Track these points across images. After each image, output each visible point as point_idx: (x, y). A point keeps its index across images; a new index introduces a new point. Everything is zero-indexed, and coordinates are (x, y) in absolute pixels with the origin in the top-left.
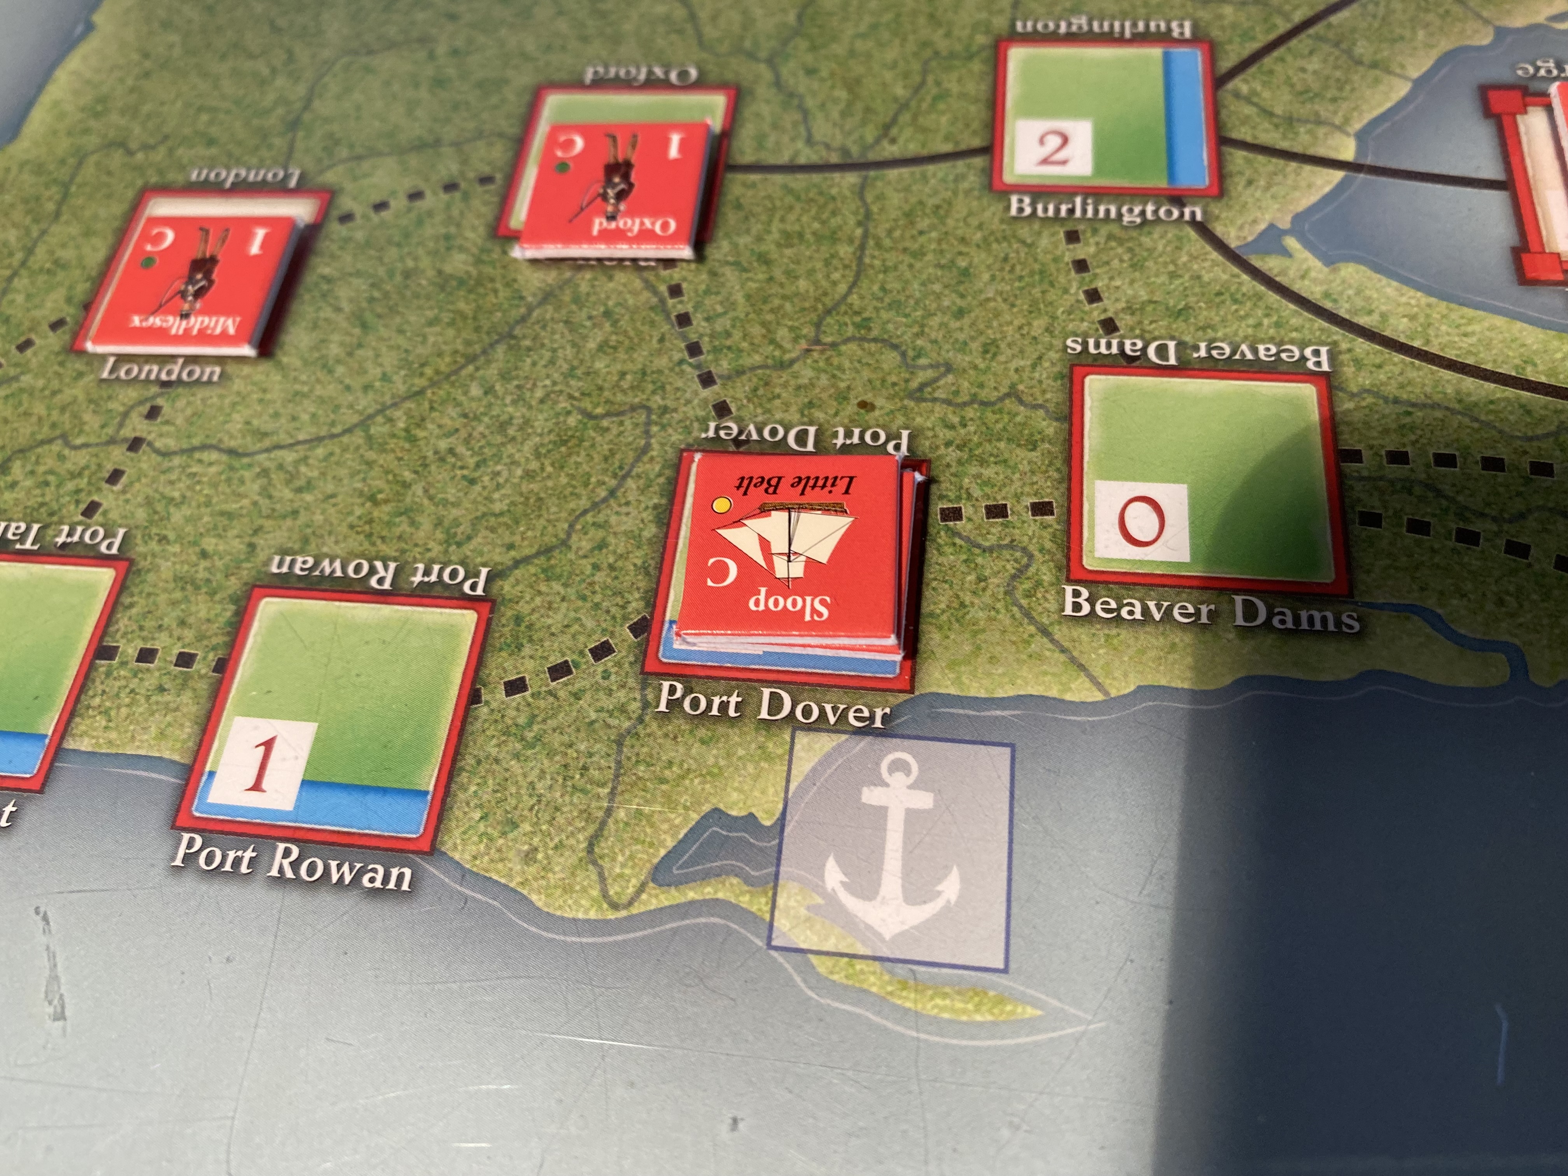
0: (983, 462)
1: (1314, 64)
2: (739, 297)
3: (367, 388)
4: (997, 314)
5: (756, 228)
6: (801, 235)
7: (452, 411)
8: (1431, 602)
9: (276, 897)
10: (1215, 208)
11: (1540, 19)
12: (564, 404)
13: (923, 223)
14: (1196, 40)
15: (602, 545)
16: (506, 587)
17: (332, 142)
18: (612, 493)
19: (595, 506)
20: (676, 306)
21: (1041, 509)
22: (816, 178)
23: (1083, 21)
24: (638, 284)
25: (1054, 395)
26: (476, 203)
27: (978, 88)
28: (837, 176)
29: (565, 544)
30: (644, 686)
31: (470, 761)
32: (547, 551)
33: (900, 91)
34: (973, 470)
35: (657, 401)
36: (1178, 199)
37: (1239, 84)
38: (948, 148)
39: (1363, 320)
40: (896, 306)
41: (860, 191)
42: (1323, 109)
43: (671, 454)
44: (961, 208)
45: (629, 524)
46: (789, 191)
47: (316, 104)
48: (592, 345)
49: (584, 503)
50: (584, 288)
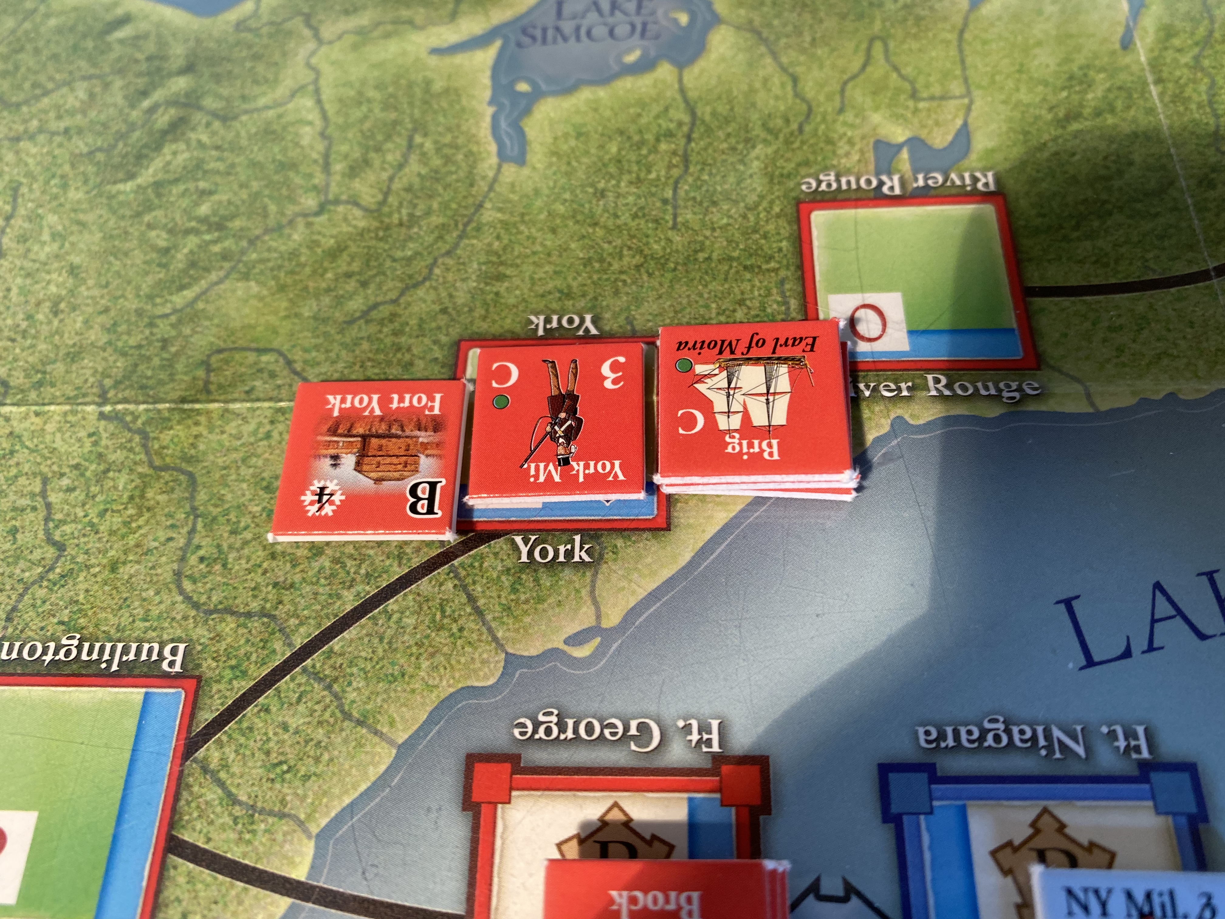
11: (559, 640)
14: (187, 674)
23: (73, 644)
37: (211, 752)
42: (290, 794)
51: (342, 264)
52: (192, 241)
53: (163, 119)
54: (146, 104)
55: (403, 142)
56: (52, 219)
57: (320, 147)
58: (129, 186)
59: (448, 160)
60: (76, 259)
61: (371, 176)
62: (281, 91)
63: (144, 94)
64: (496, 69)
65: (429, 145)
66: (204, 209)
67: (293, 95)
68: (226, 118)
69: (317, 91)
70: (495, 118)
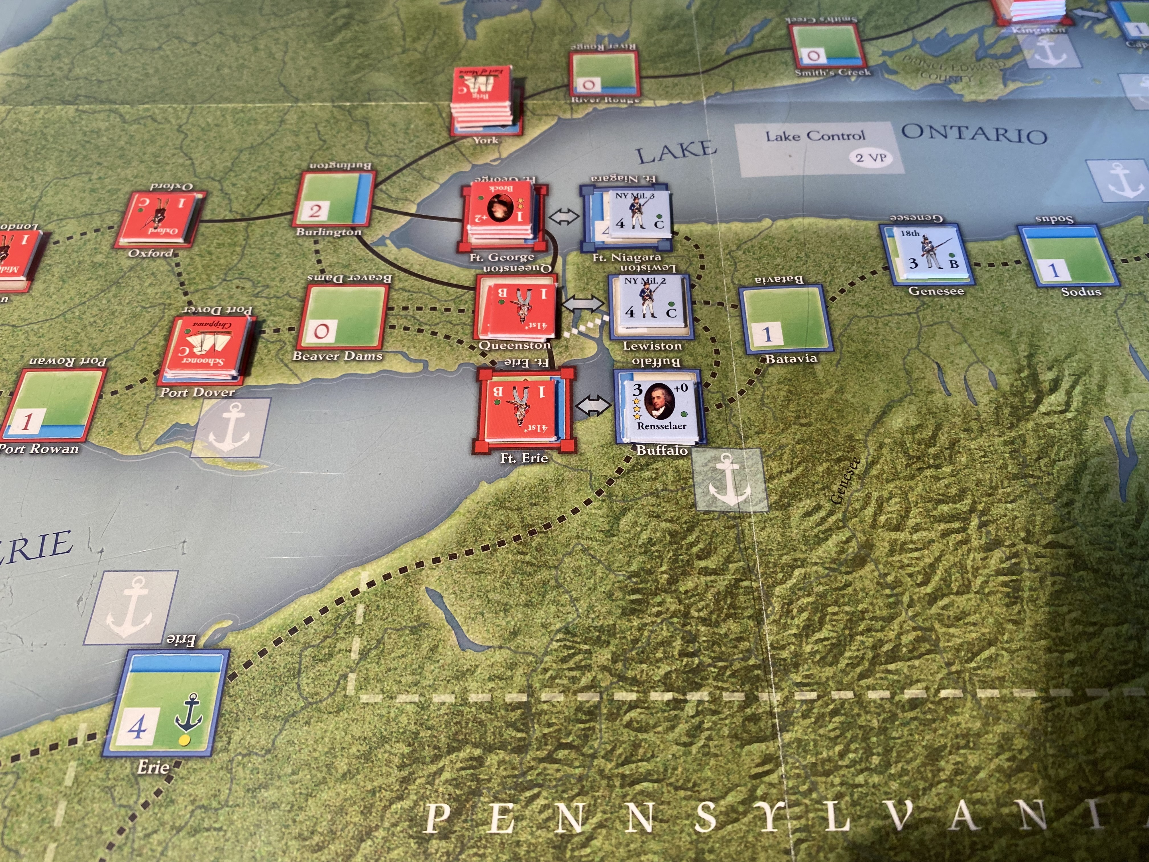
0: (274, 316)
1: (409, 179)
2: (199, 266)
3: (64, 302)
4: (287, 268)
5: (208, 242)
6: (223, 244)
7: (96, 309)
8: (405, 350)
9: (33, 458)
10: (366, 231)
11: (488, 161)
12: (135, 304)
13: (266, 239)
14: (372, 170)
15: (145, 349)
16: (112, 363)
17: (51, 214)
18: (150, 332)
19: (144, 336)
20: (177, 270)
21: (291, 329)
22: (231, 224)
23: (334, 164)
24: (165, 263)
25: (300, 294)
26: (107, 236)
27: (292, 190)
28: (238, 223)
29: (133, 349)
30: (156, 390)
31: (98, 415)
32: (126, 351)
33: (265, 192)
34: (271, 318)
35: (168, 301)
36: (353, 228)
37: (383, 187)
38: (279, 212)
39: (404, 267)
40: (253, 267)
41: (246, 229)
42: (408, 195)
43: (171, 318)
44: (280, 233)
45: (155, 341)
46: (221, 229)
47: (43, 199)
48: (146, 284)
49: (140, 336)
50: (145, 265)
51: (413, 68)
52: (356, 61)
53: (340, 22)
54: (333, 17)
55: (431, 32)
56: (302, 53)
57: (401, 33)
58: (330, 43)
59: (448, 38)
60: (314, 65)
61: (421, 42)
62: (384, 14)
63: (332, 14)
64: (465, 10)
65: (441, 33)
66: (360, 51)
67: (390, 15)
68: (365, 22)
69: (398, 15)
70: (465, 26)
